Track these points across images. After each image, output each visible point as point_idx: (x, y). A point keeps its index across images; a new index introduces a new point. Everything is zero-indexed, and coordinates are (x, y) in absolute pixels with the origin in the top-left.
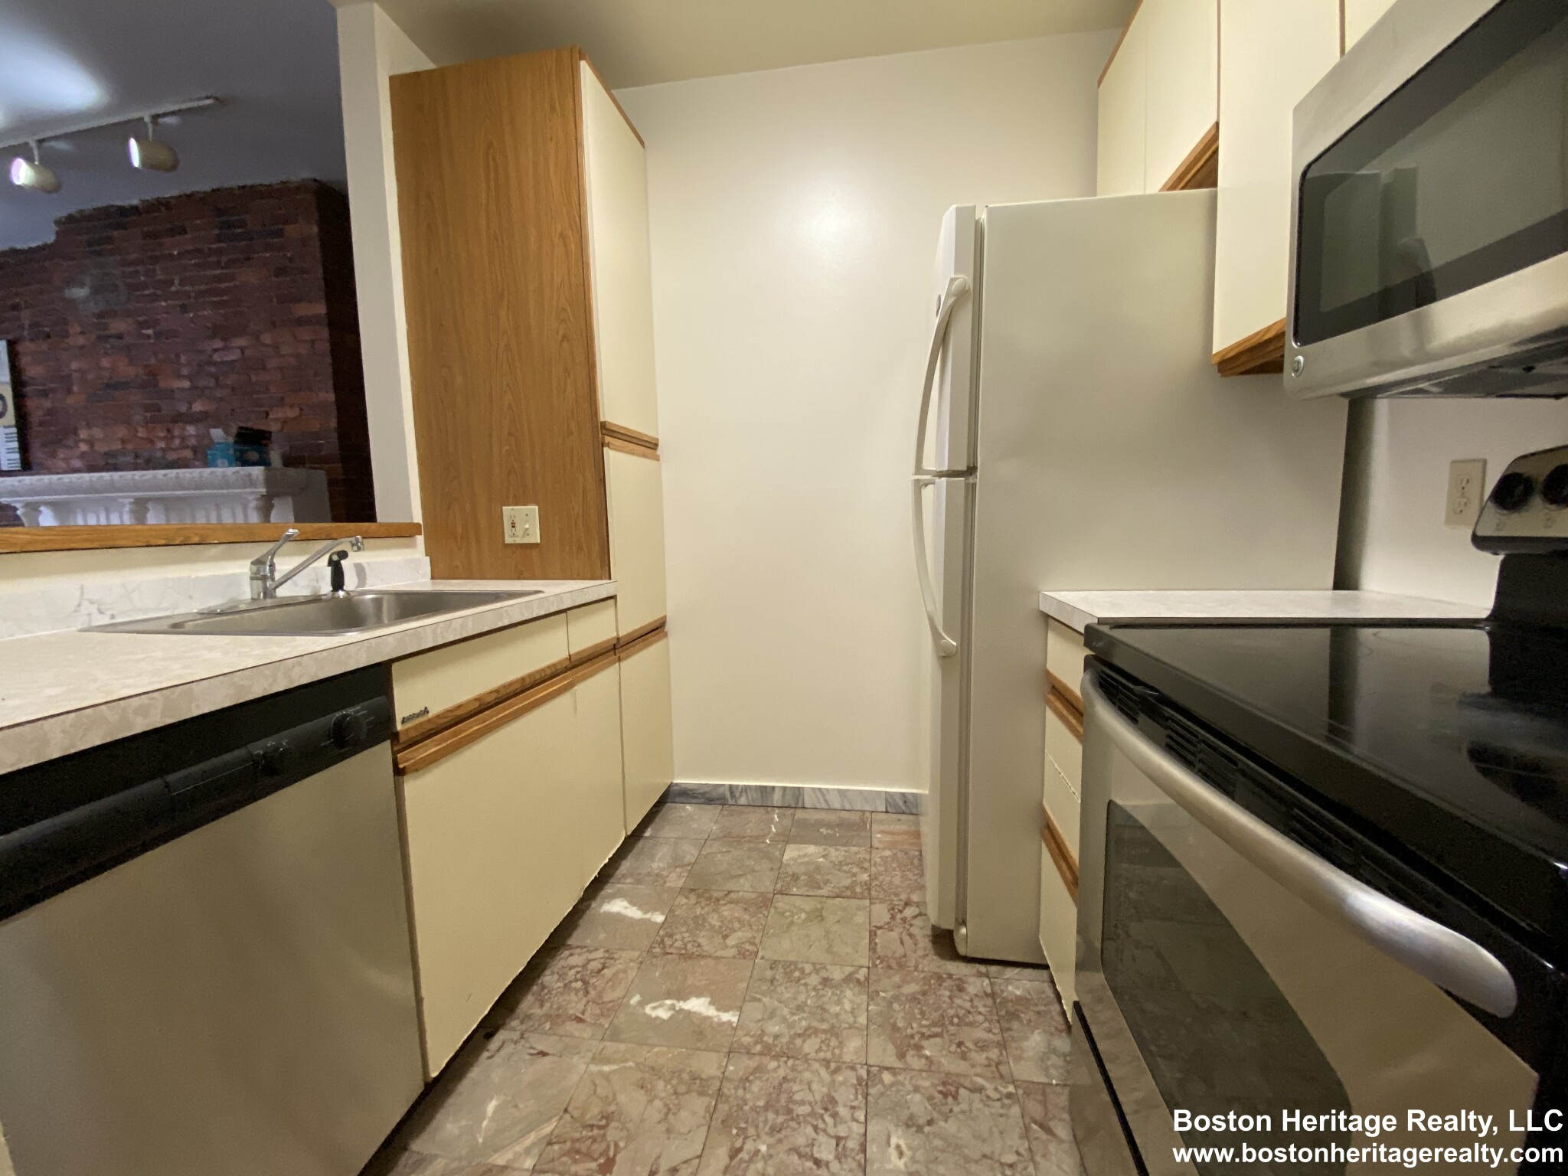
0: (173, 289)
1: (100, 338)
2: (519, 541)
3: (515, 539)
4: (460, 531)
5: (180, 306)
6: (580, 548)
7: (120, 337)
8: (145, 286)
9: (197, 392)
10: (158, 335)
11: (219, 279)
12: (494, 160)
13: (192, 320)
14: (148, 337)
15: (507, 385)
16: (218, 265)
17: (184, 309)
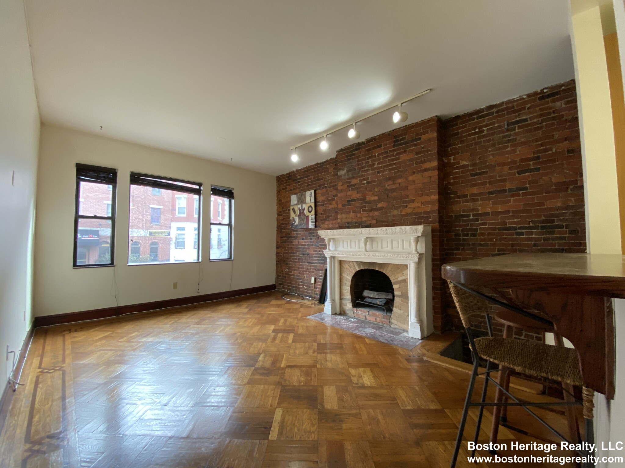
0: (375, 166)
1: (348, 186)
5: (377, 172)
7: (355, 185)
8: (365, 167)
9: (380, 200)
10: (368, 183)
11: (393, 160)
13: (382, 176)
14: (365, 184)
16: (393, 155)
17: (378, 172)
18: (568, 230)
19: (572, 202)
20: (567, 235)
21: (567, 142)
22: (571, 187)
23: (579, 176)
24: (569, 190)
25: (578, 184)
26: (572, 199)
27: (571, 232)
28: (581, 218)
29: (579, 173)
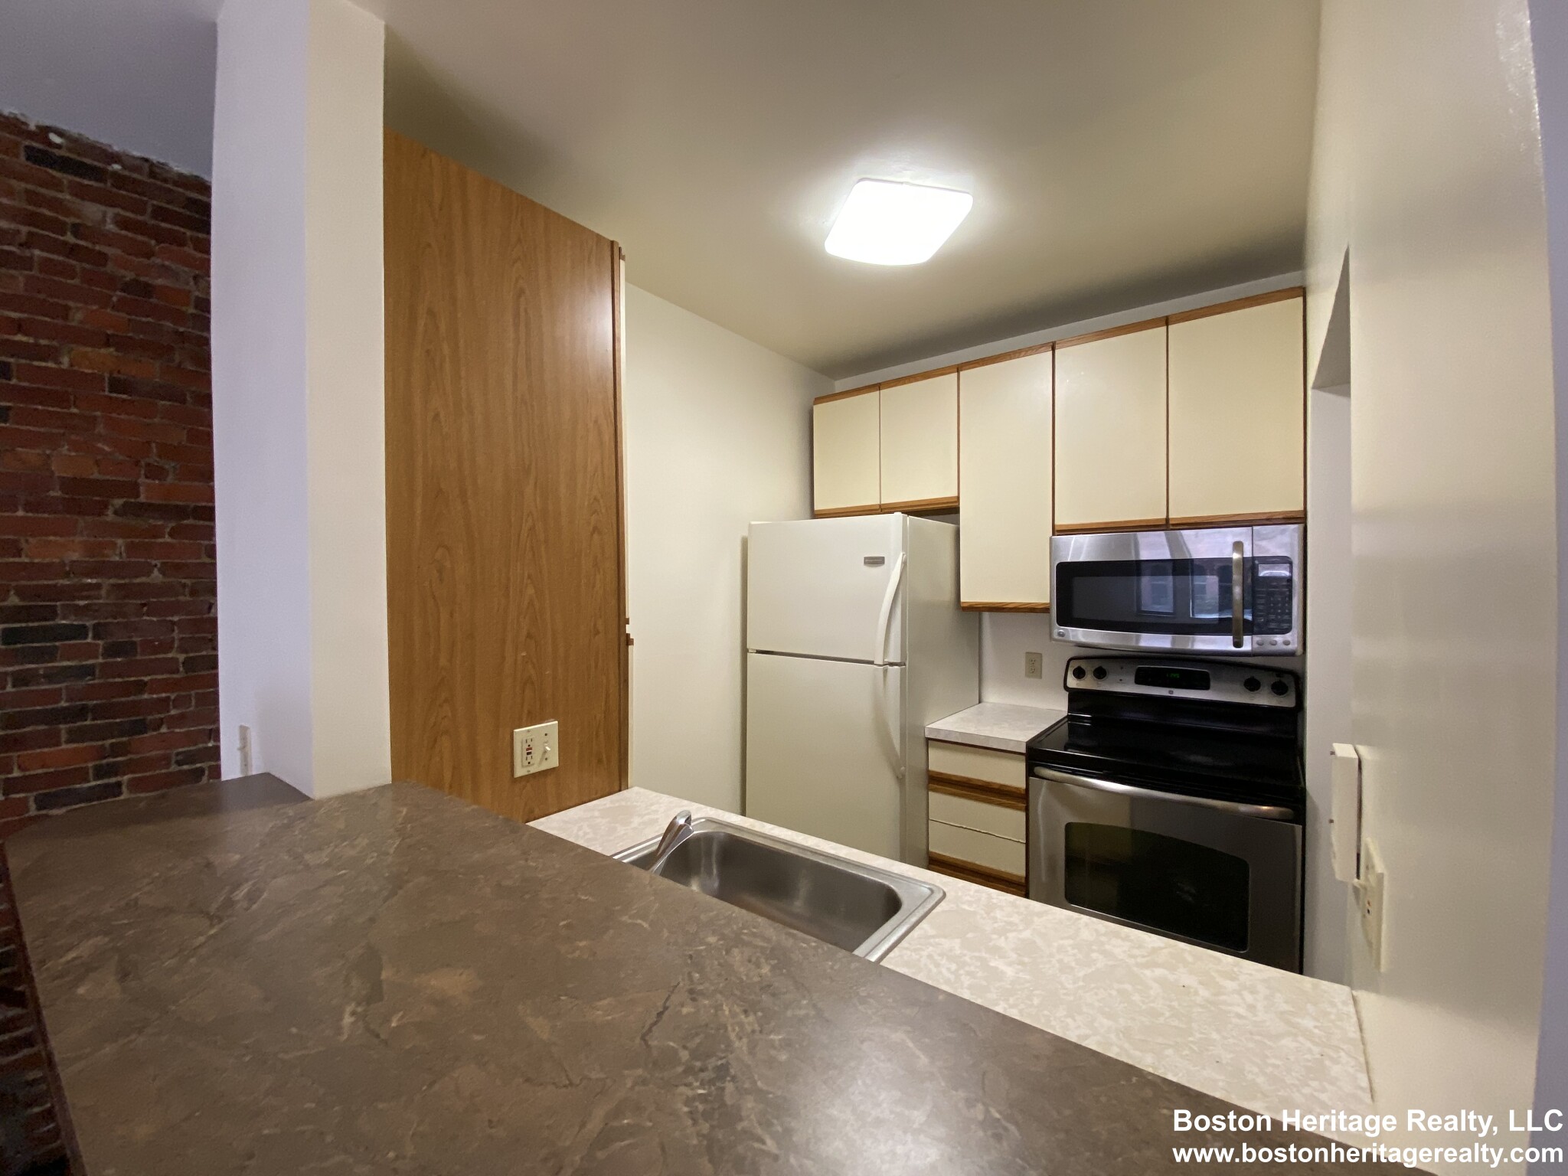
2: (533, 770)
3: (529, 769)
4: (448, 775)
6: (600, 761)
12: (526, 311)
15: (529, 577)
18: (100, 642)
19: (118, 552)
20: (100, 660)
21: (112, 349)
22: (118, 502)
23: (143, 472)
24: (110, 512)
25: (138, 496)
26: (120, 541)
27: (112, 650)
28: (144, 605)
29: (143, 463)
